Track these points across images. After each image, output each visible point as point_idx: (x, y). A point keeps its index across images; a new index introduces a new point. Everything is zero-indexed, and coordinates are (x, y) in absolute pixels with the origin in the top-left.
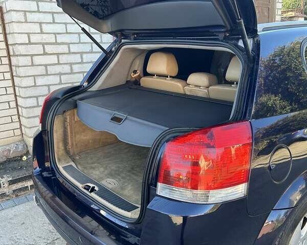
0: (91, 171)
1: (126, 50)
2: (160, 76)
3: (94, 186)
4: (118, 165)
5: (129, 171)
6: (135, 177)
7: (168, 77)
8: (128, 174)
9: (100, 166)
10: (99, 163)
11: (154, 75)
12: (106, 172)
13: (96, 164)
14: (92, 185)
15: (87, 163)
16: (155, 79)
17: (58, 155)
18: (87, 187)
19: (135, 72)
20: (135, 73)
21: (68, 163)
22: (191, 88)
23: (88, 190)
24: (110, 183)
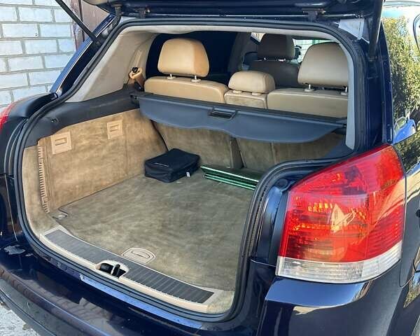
0: (98, 237)
1: (128, 35)
2: (178, 76)
3: (117, 263)
4: (137, 223)
5: (161, 231)
6: (177, 241)
7: (194, 78)
8: (161, 235)
9: (109, 227)
10: (103, 222)
11: (169, 75)
12: (124, 237)
13: (100, 225)
14: (114, 263)
15: (84, 223)
16: (170, 81)
17: (32, 214)
18: (104, 267)
19: (135, 70)
20: (135, 72)
21: (52, 227)
22: (236, 94)
23: (109, 272)
24: (141, 255)
